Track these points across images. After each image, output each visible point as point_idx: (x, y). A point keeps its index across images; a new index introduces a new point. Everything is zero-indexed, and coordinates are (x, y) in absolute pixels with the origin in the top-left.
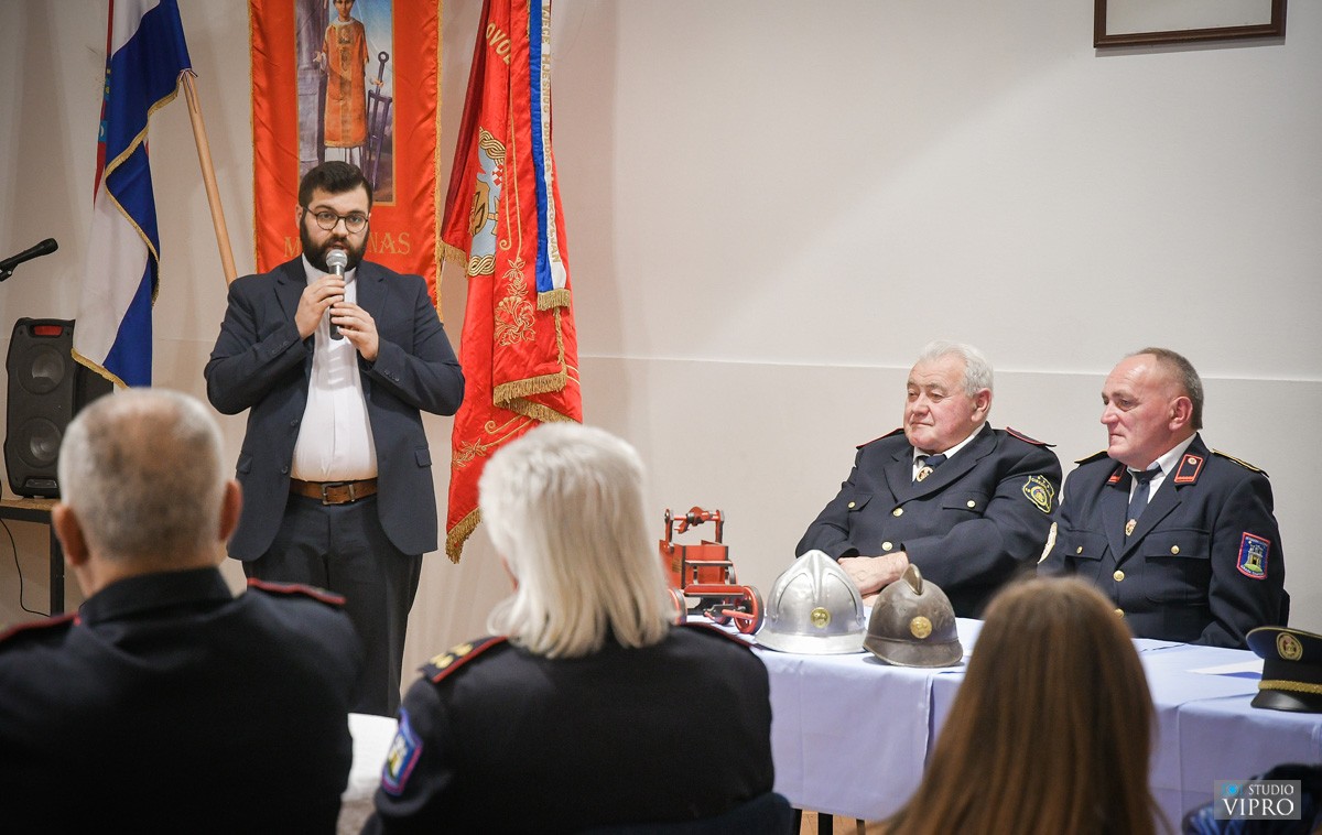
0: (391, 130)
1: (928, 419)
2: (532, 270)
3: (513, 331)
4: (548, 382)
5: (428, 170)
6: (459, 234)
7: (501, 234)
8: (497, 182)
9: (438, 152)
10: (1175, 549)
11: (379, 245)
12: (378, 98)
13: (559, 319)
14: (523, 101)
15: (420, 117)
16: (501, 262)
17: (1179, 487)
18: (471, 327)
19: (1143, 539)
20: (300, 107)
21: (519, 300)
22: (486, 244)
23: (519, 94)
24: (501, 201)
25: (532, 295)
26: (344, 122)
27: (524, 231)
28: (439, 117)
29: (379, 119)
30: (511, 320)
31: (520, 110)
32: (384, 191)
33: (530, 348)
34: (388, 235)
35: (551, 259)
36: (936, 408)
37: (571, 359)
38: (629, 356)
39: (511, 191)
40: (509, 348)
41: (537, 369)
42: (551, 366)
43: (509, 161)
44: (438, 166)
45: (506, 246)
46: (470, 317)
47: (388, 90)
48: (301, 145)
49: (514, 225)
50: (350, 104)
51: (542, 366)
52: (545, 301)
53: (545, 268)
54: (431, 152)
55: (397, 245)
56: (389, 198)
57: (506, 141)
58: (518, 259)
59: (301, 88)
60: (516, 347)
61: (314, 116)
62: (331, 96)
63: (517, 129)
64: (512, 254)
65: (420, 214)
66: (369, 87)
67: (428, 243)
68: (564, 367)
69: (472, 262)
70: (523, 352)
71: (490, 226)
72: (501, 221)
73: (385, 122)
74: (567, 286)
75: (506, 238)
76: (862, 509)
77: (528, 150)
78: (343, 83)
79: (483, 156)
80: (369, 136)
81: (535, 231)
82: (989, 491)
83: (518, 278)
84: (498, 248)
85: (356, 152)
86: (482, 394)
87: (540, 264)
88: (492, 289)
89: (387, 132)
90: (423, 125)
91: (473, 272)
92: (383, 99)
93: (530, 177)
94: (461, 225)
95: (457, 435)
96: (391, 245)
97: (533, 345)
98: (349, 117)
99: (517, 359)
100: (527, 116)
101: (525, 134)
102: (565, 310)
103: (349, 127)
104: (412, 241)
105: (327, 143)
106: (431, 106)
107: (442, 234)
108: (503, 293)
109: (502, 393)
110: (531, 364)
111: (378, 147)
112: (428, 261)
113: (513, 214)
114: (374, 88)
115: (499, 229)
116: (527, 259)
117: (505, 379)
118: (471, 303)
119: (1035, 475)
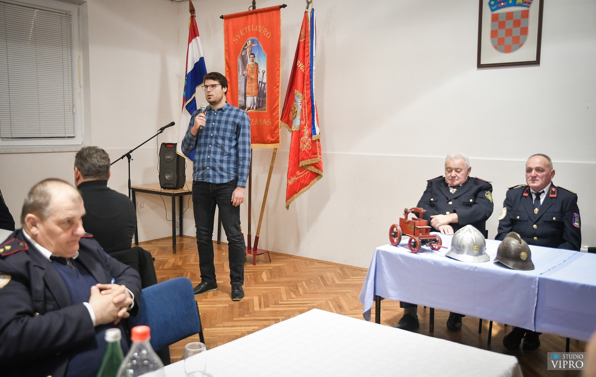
0: (266, 91)
1: (456, 178)
2: (310, 129)
3: (305, 146)
4: (315, 160)
5: (277, 102)
6: (286, 119)
7: (302, 119)
8: (300, 105)
9: (280, 97)
10: (554, 218)
11: (262, 123)
12: (262, 83)
13: (317, 143)
14: (308, 82)
15: (275, 87)
16: (301, 127)
17: (552, 198)
18: (293, 146)
19: (542, 215)
20: (239, 86)
21: (307, 138)
22: (297, 123)
23: (307, 80)
24: (302, 111)
25: (311, 136)
26: (252, 90)
27: (308, 118)
28: (280, 88)
29: (262, 88)
30: (304, 143)
31: (307, 85)
32: (263, 108)
33: (310, 151)
34: (265, 120)
35: (316, 126)
36: (459, 175)
37: (320, 154)
38: (328, 152)
39: (305, 107)
40: (304, 151)
41: (312, 157)
42: (315, 156)
43: (304, 99)
44: (280, 101)
45: (303, 123)
46: (293, 142)
47: (265, 81)
48: (239, 96)
49: (305, 116)
50: (254, 85)
51: (313, 156)
52: (314, 138)
53: (314, 128)
54: (278, 97)
55: (267, 122)
56: (265, 110)
57: (303, 93)
58: (307, 126)
59: (239, 81)
60: (306, 150)
61: (243, 88)
62: (249, 83)
63: (306, 90)
64: (305, 125)
65: (274, 114)
66: (259, 80)
67: (277, 122)
68: (319, 156)
69: (293, 127)
70: (308, 152)
71: (298, 117)
72: (302, 116)
73: (264, 90)
74: (320, 134)
75: (303, 120)
76: (436, 201)
77: (310, 96)
78: (252, 79)
79: (296, 97)
80: (259, 93)
81: (311, 118)
82: (475, 196)
83: (306, 131)
84: (301, 123)
85: (255, 97)
86: (296, 163)
87: (313, 127)
88: (298, 135)
89: (265, 92)
90: (276, 90)
91: (294, 130)
92: (263, 83)
93: (310, 103)
94: (286, 117)
95: (289, 175)
96: (266, 123)
97: (310, 150)
98: (254, 88)
99: (306, 154)
100: (309, 86)
101: (309, 91)
102: (319, 140)
103: (253, 91)
104: (272, 121)
105: (247, 95)
106: (278, 84)
107: (281, 119)
108: (302, 136)
109: (302, 164)
110: (310, 155)
111: (262, 96)
112: (277, 127)
113: (305, 114)
114: (261, 80)
115: (301, 118)
116: (309, 126)
117: (303, 159)
118: (293, 139)
119: (488, 191)
